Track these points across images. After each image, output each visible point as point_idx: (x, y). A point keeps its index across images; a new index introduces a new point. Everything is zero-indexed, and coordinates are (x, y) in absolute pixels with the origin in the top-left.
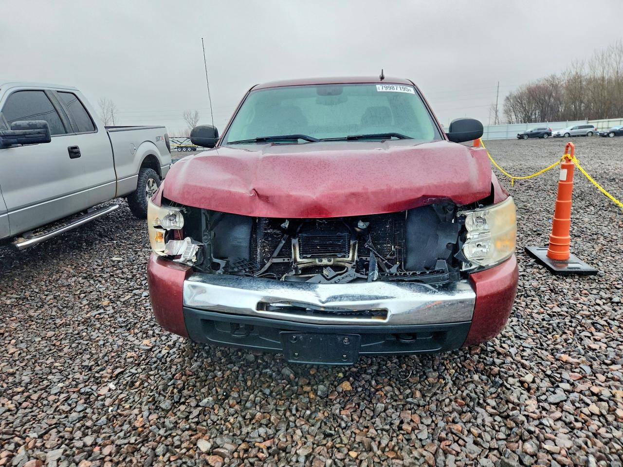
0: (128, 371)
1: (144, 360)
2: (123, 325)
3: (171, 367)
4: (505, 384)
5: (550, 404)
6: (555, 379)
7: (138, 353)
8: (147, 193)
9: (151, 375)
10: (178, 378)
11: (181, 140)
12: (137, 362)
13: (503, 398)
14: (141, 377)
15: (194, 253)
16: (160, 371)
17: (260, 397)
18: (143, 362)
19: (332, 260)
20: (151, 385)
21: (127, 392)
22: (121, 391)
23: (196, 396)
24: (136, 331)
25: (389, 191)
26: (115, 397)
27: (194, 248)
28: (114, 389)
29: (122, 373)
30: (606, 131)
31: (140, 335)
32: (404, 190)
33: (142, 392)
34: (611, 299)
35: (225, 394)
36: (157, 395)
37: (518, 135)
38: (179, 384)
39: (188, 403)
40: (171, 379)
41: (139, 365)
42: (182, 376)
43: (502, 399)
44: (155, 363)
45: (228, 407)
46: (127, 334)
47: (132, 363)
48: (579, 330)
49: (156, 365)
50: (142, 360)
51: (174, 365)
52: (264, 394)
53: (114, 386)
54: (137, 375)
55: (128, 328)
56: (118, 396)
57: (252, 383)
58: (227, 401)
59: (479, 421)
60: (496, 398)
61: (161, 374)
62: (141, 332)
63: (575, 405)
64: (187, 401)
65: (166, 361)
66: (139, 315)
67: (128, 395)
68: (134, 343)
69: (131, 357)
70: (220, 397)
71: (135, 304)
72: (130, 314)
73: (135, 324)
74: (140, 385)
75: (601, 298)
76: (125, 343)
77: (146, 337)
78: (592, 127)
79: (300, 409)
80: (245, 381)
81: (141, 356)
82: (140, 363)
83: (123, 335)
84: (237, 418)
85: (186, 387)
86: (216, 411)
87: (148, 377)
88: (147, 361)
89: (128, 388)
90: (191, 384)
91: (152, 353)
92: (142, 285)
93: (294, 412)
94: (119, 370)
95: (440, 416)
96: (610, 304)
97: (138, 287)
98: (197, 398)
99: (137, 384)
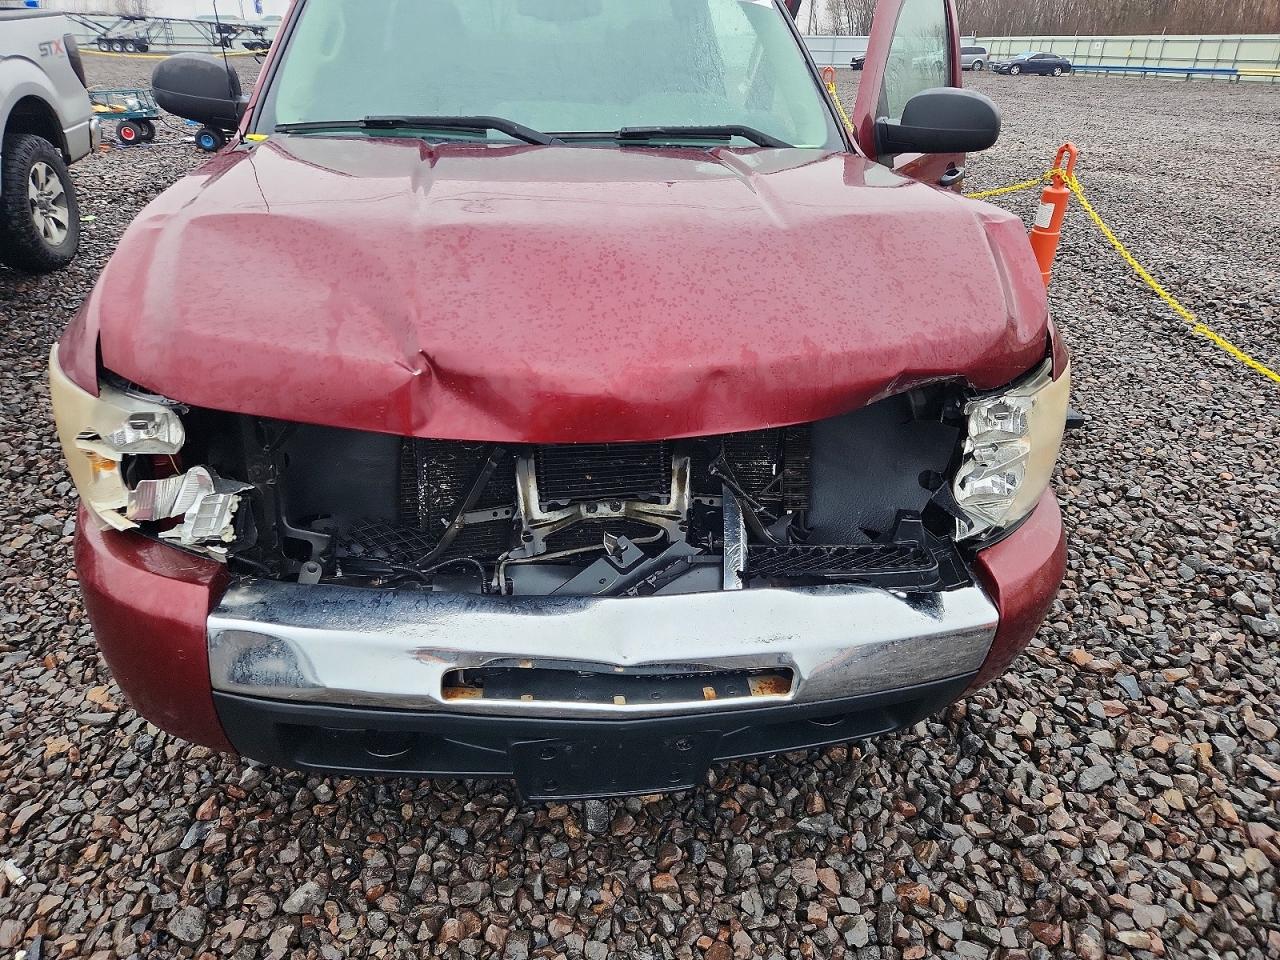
0: (54, 809)
1: (101, 759)
2: (19, 638)
3: (181, 780)
4: (992, 749)
5: (1086, 792)
6: (1078, 720)
7: (76, 737)
8: (33, 203)
9: (128, 814)
10: (208, 817)
11: (107, 21)
12: (78, 772)
13: (995, 790)
14: (97, 824)
15: (228, 518)
16: (151, 796)
17: (444, 858)
18: (98, 767)
19: (623, 506)
20: (133, 853)
21: (63, 888)
22: (43, 887)
23: (269, 881)
24: (63, 656)
25: (815, 360)
26: (26, 913)
27: (225, 504)
28: (19, 882)
29: (38, 816)
30: (1006, 61)
31: (75, 669)
32: (853, 358)
33: (108, 880)
34: (1124, 490)
35: (349, 861)
36: (154, 889)
37: (853, 60)
38: (216, 845)
39: (249, 906)
40: (187, 825)
41: (85, 779)
42: (219, 809)
43: (991, 792)
44: (132, 768)
45: (364, 908)
46: (37, 671)
47: (63, 776)
48: (1088, 578)
49: (136, 775)
50: (94, 763)
51: (191, 768)
52: (453, 845)
53: (18, 872)
54: (86, 819)
55: (35, 648)
56: (36, 906)
57: (415, 810)
58: (356, 883)
59: (959, 863)
60: (977, 789)
61: (156, 804)
62: (77, 658)
63: (1135, 794)
64: (246, 902)
65: (164, 755)
66: (62, 599)
67: (66, 897)
68: (62, 698)
69: (60, 755)
70: (336, 873)
71: (48, 562)
72: (35, 599)
73: (56, 630)
74: (98, 856)
75: (1106, 490)
76: (35, 701)
77: (95, 677)
78: (982, 51)
79: (554, 886)
80: (395, 806)
81: (89, 748)
82: (89, 772)
83: (24, 674)
84: (394, 939)
85: (237, 849)
86: (333, 927)
87: (119, 817)
88: (109, 764)
89: (62, 868)
90: (249, 837)
91: (119, 733)
92: (59, 496)
93: (538, 894)
94: (27, 811)
95: (879, 864)
96: (1123, 501)
97: (49, 503)
98: (275, 887)
99: (91, 851)
